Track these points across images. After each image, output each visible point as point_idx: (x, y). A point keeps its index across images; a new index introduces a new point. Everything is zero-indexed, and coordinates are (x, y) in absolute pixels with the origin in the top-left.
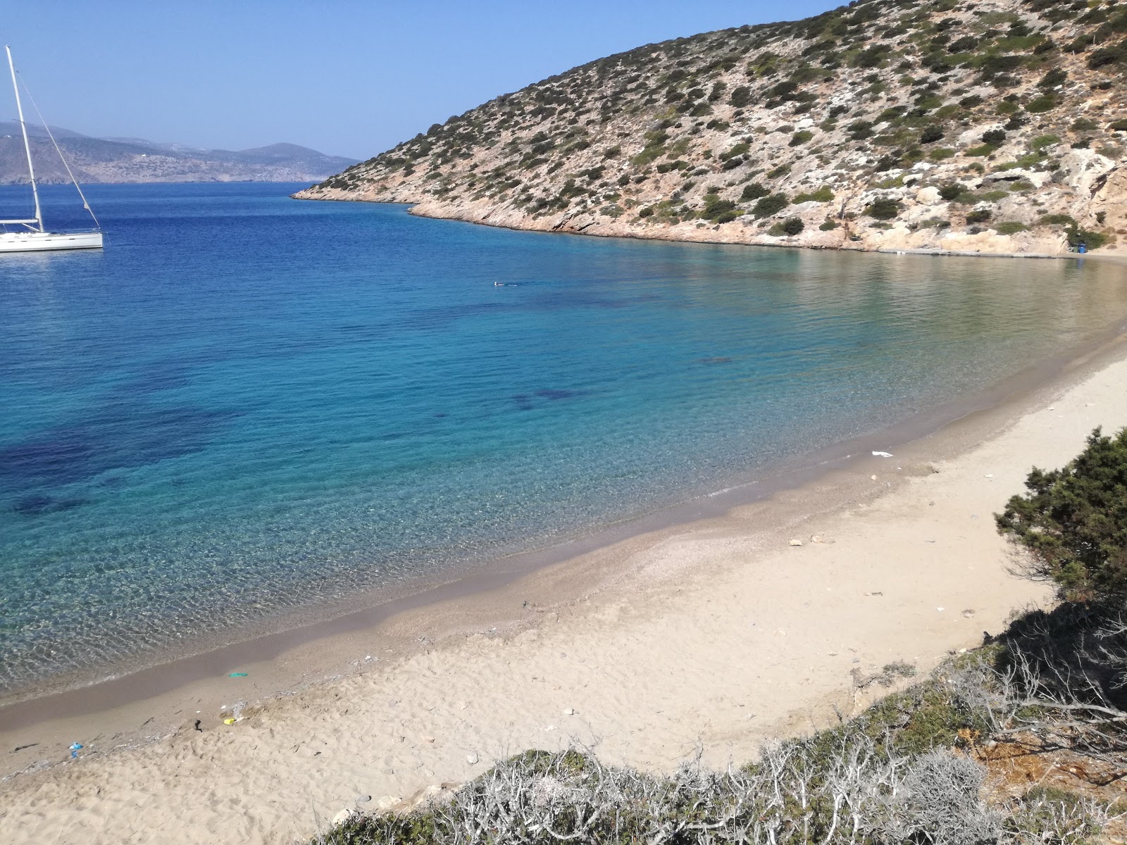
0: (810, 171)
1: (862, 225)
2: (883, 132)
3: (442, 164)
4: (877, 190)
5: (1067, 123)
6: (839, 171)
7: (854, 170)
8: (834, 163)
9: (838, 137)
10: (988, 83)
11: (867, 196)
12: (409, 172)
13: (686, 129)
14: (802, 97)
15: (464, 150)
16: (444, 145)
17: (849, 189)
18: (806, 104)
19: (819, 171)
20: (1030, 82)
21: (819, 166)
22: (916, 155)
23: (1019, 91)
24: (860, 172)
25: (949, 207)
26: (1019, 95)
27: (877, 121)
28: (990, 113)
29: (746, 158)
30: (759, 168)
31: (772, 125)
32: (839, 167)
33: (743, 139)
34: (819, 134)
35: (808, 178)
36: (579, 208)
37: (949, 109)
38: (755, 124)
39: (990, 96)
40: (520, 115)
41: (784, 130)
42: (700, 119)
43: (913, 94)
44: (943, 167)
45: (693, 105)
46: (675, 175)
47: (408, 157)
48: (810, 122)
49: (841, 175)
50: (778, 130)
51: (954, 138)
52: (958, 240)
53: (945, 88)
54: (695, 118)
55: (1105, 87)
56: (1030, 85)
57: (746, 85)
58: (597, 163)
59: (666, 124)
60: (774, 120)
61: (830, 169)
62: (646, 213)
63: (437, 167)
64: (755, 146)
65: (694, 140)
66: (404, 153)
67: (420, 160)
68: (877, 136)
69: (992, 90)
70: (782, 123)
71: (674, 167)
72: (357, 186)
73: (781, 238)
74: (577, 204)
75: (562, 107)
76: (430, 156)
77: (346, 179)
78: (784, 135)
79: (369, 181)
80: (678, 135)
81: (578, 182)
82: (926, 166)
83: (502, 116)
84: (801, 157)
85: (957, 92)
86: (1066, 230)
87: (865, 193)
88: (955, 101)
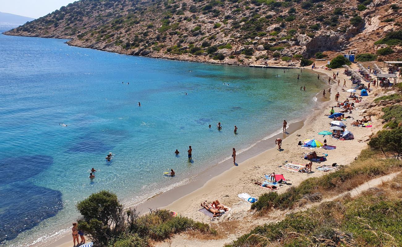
0: (223, 38)
1: (242, 57)
2: (243, 25)
3: (70, 23)
4: (245, 45)
5: (298, 26)
6: (232, 38)
7: (237, 38)
8: (229, 35)
9: (229, 26)
10: (273, 10)
11: (242, 47)
12: (56, 25)
13: (176, 19)
14: (215, 11)
15: (79, 18)
16: (70, 15)
17: (236, 45)
18: (217, 14)
19: (225, 38)
20: (285, 11)
21: (225, 36)
22: (255, 35)
23: (283, 14)
24: (238, 39)
25: (267, 52)
26: (283, 15)
27: (241, 22)
28: (275, 21)
29: (200, 32)
30: (205, 36)
31: (207, 21)
32: (231, 37)
33: (198, 25)
34: (223, 25)
35: (222, 40)
36: (143, 47)
37: (263, 19)
38: (201, 20)
39: (274, 15)
40: (100, 5)
41: (211, 22)
42: (181, 16)
43: (250, 13)
44: (264, 38)
45: (176, 11)
46: (176, 37)
47: (55, 20)
48: (219, 20)
49: (233, 40)
50: (208, 22)
51: (266, 28)
52: (271, 62)
53: (260, 11)
54: (178, 15)
55: (307, 15)
56: (285, 12)
57: (194, 5)
58: (145, 30)
59: (168, 17)
60: (207, 19)
61: (228, 38)
62: (169, 50)
63: (68, 25)
64: (203, 27)
65: (180, 24)
66: (52, 18)
67: (61, 21)
68: (242, 27)
69: (274, 13)
70: (210, 20)
71: (176, 33)
72: (34, 31)
73: (217, 60)
74: (142, 45)
75: (117, 3)
76: (64, 20)
77: (29, 27)
78: (211, 24)
79: (40, 29)
80: (173, 22)
81: (140, 37)
82: (259, 38)
83: (92, 5)
84: (219, 33)
85: (264, 13)
86: (301, 60)
87: (241, 47)
88: (264, 16)
